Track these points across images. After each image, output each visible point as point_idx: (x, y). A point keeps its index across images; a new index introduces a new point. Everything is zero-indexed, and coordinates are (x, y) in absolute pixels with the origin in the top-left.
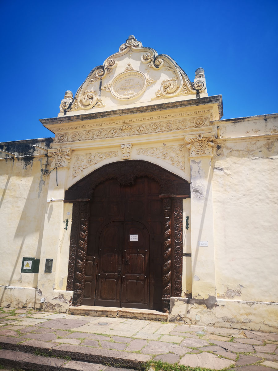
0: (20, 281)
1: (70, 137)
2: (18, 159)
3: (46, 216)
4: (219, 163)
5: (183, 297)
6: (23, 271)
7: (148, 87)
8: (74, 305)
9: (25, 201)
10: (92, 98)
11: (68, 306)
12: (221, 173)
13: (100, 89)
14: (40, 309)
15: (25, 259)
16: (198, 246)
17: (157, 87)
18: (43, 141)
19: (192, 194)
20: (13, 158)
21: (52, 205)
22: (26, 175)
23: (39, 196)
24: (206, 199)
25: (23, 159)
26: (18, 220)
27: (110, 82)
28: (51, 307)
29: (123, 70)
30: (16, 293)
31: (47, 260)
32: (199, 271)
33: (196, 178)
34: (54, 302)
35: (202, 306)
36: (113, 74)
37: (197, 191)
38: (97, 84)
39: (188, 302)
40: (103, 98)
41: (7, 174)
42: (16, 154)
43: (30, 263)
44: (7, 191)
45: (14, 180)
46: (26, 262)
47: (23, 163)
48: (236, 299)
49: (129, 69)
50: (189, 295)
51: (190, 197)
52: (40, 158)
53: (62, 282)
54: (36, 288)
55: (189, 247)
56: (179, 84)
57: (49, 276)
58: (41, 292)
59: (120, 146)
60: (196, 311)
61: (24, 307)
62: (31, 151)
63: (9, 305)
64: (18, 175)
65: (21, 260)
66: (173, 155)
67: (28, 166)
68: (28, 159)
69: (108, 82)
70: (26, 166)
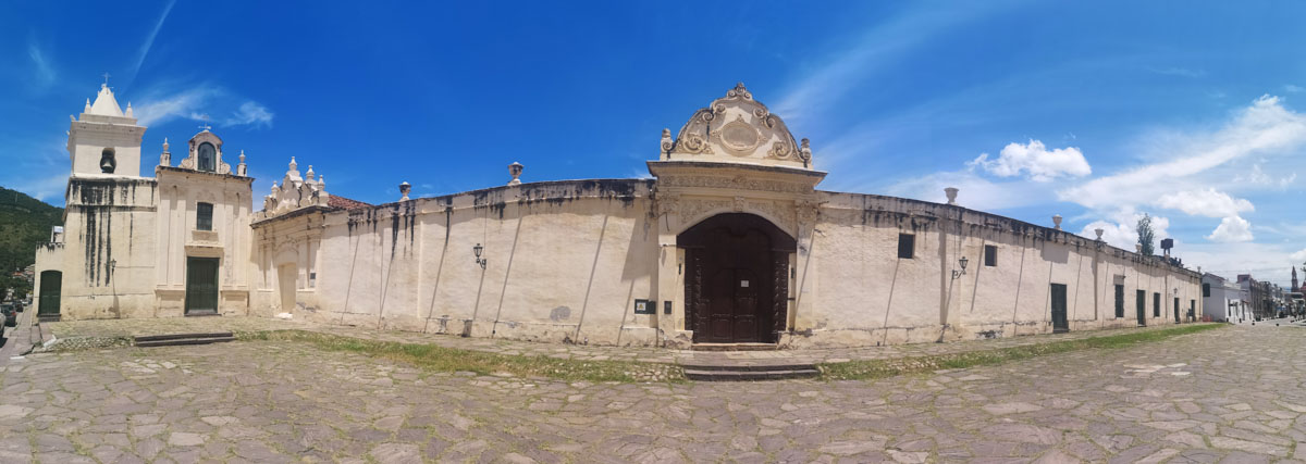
0: (635, 321)
1: (676, 181)
2: (616, 198)
3: (660, 260)
4: (819, 227)
5: (787, 330)
6: (636, 312)
7: (761, 144)
8: (695, 342)
9: (628, 243)
10: (700, 143)
11: (690, 343)
12: (819, 235)
13: (708, 133)
14: (664, 347)
15: (637, 301)
16: (801, 291)
17: (769, 146)
18: (643, 182)
19: (799, 251)
20: (610, 197)
21: (665, 251)
22: (626, 216)
23: (645, 239)
24: (809, 255)
25: (623, 199)
26: (624, 262)
27: (720, 129)
28: (674, 345)
29: (733, 119)
30: (635, 333)
31: (666, 302)
32: (800, 311)
33: (802, 237)
34: (677, 340)
35: (802, 336)
36: (723, 121)
37: (802, 248)
38: (704, 128)
39: (791, 334)
40: (711, 144)
41: (604, 213)
42: (613, 193)
43: (644, 305)
44: (606, 232)
45: (612, 220)
46: (638, 304)
47: (622, 203)
48: (823, 329)
49: (740, 119)
50: (792, 329)
51: (796, 252)
52: (643, 200)
53: (680, 323)
54: (657, 328)
55: (794, 292)
56: (789, 147)
57: (669, 317)
58: (662, 332)
59: (733, 198)
60: (797, 340)
61: (646, 345)
62: (630, 190)
63: (629, 345)
64: (618, 215)
65: (632, 302)
66: (782, 214)
67: (628, 207)
68: (628, 200)
69: (718, 129)
70: (626, 205)
